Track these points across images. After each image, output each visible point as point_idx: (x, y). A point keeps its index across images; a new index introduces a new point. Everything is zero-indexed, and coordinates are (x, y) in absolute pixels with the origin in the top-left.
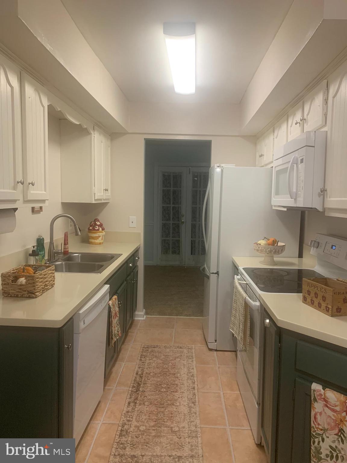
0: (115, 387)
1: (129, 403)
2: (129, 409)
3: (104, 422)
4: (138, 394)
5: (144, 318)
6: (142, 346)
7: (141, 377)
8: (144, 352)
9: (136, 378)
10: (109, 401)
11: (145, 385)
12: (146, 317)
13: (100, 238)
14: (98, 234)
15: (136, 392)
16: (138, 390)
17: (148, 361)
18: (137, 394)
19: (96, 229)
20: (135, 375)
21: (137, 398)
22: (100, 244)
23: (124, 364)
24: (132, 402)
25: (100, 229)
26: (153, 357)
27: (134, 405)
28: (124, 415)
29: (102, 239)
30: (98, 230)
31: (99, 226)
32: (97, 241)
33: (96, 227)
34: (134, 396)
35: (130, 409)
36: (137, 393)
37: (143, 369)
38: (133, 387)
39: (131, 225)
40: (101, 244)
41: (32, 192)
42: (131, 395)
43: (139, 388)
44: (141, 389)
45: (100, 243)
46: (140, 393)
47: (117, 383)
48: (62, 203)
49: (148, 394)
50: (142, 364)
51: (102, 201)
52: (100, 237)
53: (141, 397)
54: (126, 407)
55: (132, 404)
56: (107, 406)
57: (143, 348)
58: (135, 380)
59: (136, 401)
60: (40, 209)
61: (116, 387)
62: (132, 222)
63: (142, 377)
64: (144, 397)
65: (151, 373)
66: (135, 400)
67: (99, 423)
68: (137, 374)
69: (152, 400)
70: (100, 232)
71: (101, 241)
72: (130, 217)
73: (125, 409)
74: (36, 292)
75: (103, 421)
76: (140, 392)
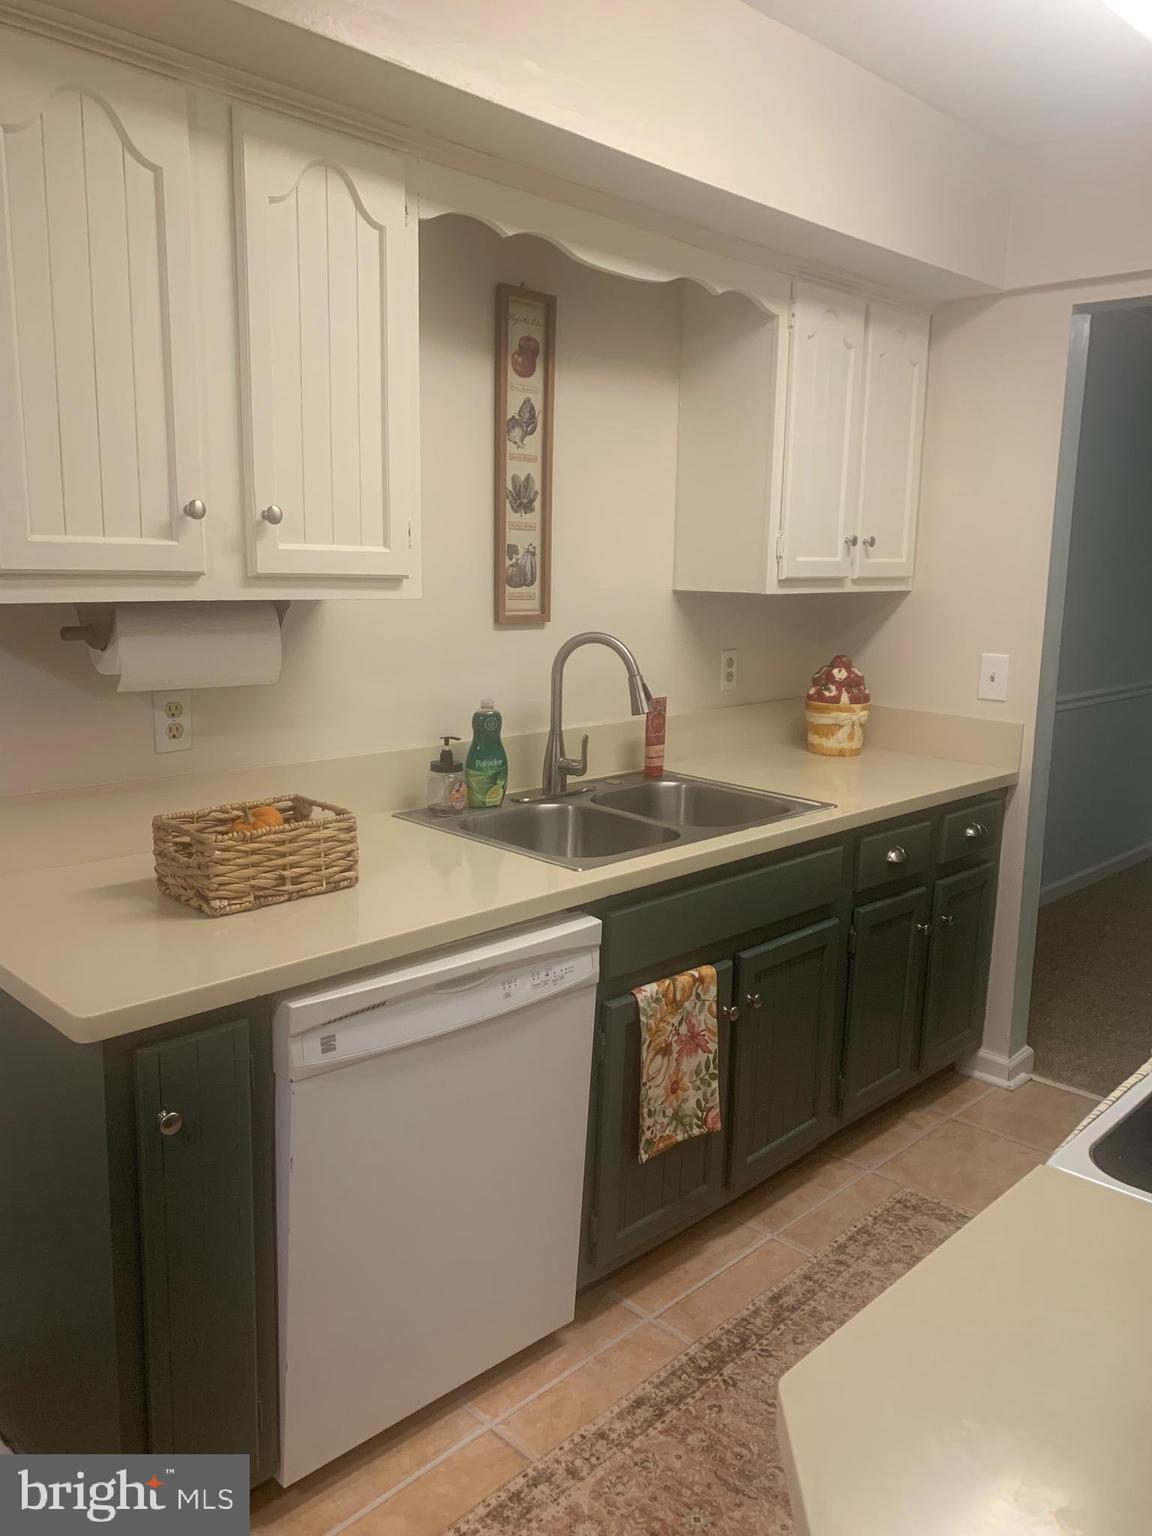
0: (657, 1313)
1: (639, 1403)
2: (617, 1425)
3: (501, 1429)
4: (702, 1382)
5: (1013, 1084)
6: (898, 1197)
7: (778, 1319)
8: (886, 1221)
9: (756, 1313)
10: (590, 1358)
11: (761, 1359)
12: (1031, 1080)
13: (842, 734)
14: (834, 714)
15: (705, 1370)
16: (716, 1365)
17: (864, 1266)
18: (698, 1380)
19: (827, 694)
20: (761, 1301)
21: (686, 1396)
22: (841, 754)
23: (770, 1236)
24: (651, 1406)
25: (845, 698)
26: (900, 1255)
27: (645, 1421)
28: (577, 1439)
29: (851, 737)
30: (836, 699)
31: (840, 685)
32: (830, 743)
33: (829, 690)
34: (679, 1384)
35: (620, 1427)
36: (704, 1377)
37: (817, 1289)
38: (714, 1345)
39: (987, 690)
40: (844, 756)
41: (281, 546)
42: (673, 1373)
43: (728, 1362)
44: (727, 1371)
45: (841, 750)
46: (712, 1384)
47: (677, 1303)
48: (676, 593)
49: (737, 1405)
50: (832, 1266)
51: (842, 586)
52: (841, 727)
53: (702, 1398)
54: (614, 1414)
55: (644, 1413)
56: (567, 1373)
57: (899, 1202)
58: (744, 1319)
59: (668, 1408)
60: (542, 613)
61: (656, 1318)
62: (993, 679)
63: (782, 1321)
64: (710, 1408)
65: (829, 1319)
66: (669, 1401)
67: (482, 1424)
68: (775, 1299)
69: (729, 1436)
70: (840, 710)
71: (847, 745)
72: (984, 654)
73: (602, 1422)
74: (214, 899)
75: (503, 1422)
76: (717, 1377)
